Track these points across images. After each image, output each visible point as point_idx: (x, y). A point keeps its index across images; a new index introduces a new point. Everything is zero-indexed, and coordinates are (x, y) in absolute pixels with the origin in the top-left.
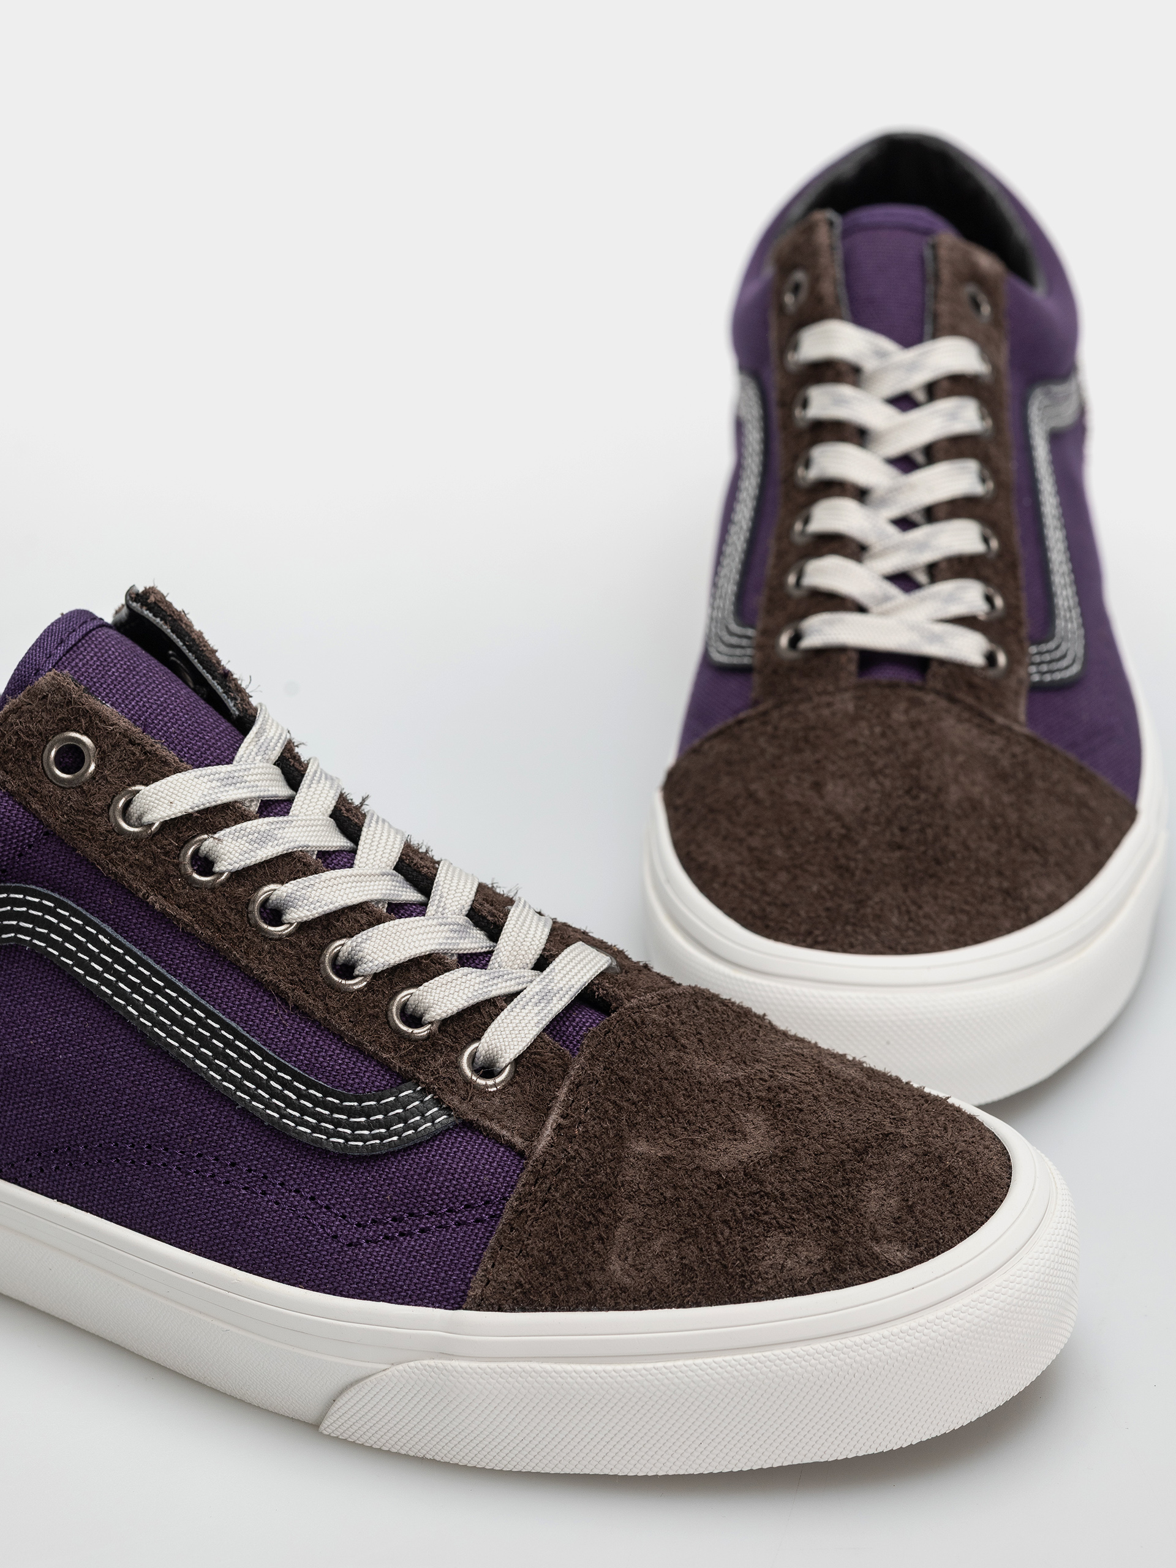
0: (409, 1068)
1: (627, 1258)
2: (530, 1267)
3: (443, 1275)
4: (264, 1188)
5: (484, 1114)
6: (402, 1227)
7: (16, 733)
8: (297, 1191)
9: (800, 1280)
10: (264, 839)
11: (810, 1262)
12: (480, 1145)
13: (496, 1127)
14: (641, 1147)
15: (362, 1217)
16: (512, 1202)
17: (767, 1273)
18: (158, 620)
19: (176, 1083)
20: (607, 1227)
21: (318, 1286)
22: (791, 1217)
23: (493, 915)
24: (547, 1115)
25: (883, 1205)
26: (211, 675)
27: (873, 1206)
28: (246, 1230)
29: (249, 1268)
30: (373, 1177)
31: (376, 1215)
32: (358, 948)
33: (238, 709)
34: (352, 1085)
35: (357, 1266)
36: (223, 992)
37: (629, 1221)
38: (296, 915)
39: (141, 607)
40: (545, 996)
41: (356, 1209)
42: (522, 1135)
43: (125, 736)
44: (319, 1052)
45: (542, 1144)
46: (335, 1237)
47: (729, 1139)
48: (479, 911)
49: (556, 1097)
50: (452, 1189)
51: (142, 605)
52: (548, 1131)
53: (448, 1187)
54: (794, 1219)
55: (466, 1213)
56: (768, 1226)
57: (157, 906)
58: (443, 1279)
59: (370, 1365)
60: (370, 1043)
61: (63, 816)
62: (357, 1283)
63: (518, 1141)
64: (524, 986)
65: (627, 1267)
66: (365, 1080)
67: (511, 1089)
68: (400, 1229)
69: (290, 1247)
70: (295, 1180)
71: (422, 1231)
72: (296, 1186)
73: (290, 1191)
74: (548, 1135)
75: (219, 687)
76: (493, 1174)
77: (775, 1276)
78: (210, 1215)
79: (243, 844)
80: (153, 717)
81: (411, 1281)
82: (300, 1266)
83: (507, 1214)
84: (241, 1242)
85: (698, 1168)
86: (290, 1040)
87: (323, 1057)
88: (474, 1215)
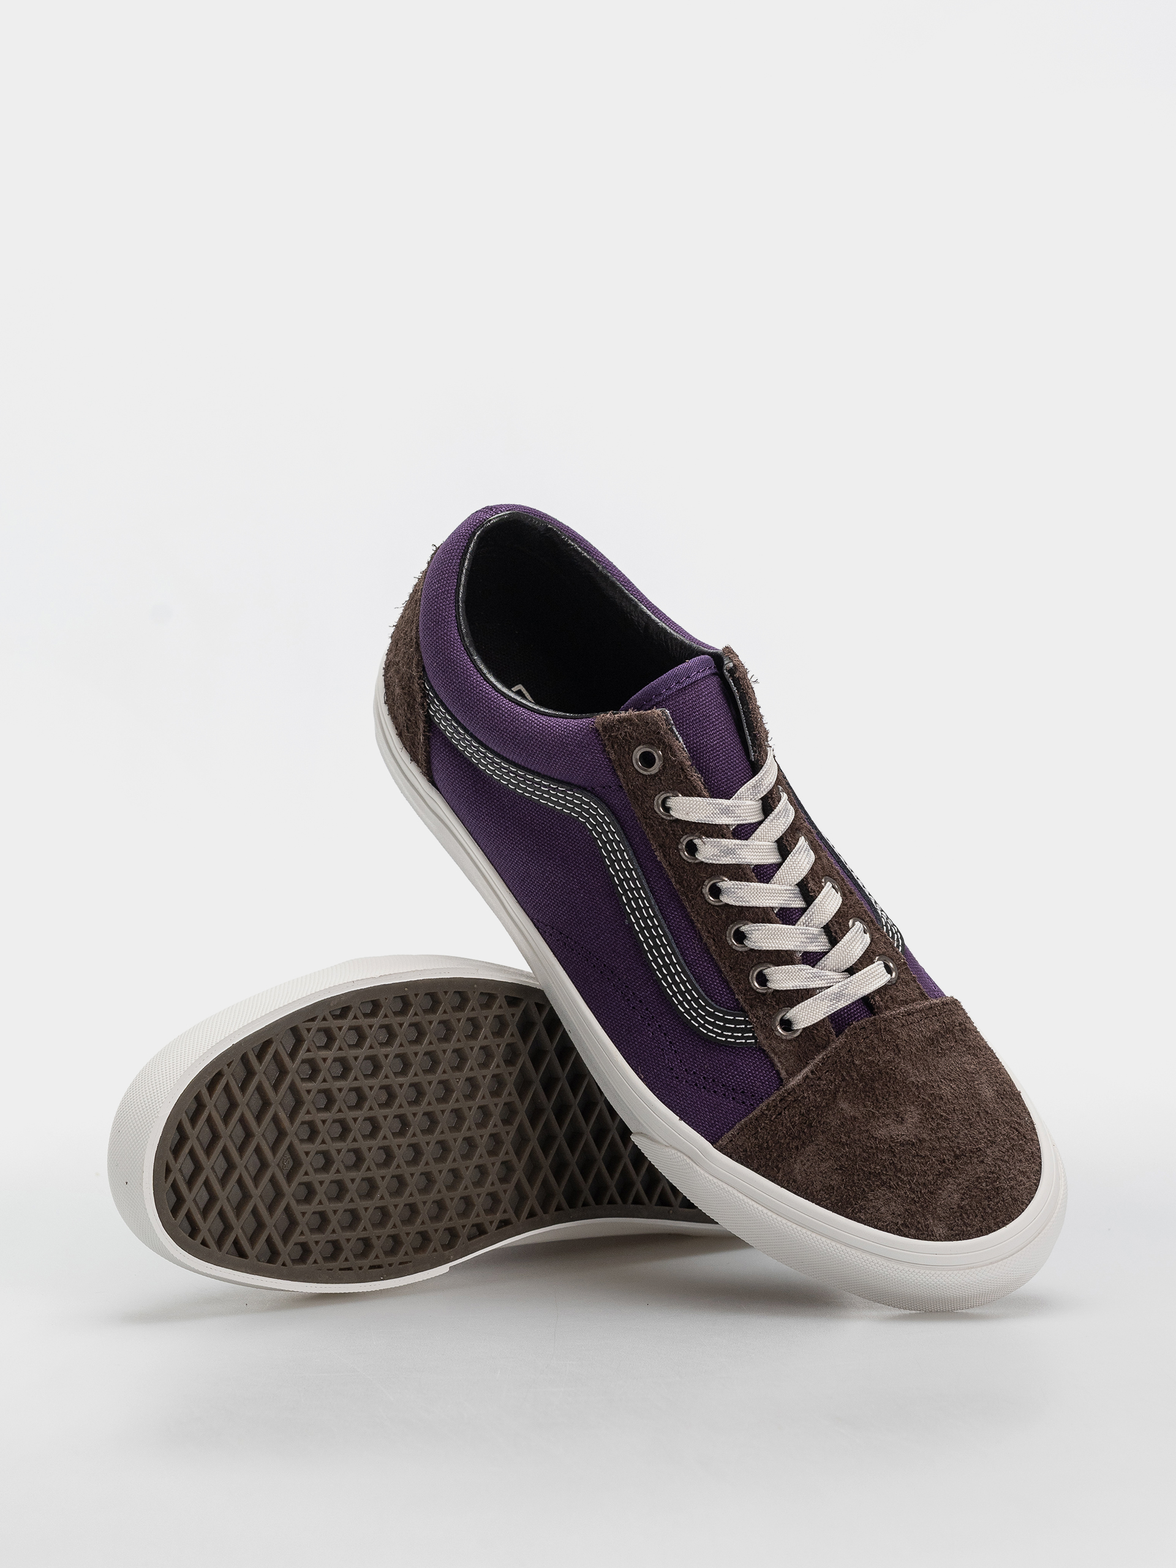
0: (747, 1008)
1: (805, 1164)
2: (755, 1145)
3: (713, 1122)
4: (650, 1023)
5: (773, 1050)
6: (706, 1084)
7: (626, 732)
8: (665, 1034)
9: (883, 1222)
10: (729, 852)
11: (894, 1214)
12: (764, 1064)
13: (776, 1060)
14: (844, 1105)
15: (689, 1067)
16: (763, 1106)
17: (869, 1209)
18: (735, 689)
19: (630, 946)
20: (803, 1142)
21: (653, 1088)
22: (897, 1183)
23: (836, 933)
24: (805, 1067)
25: (950, 1196)
26: (749, 733)
27: (945, 1194)
28: (632, 1038)
29: (625, 1056)
30: (704, 1051)
31: (696, 1070)
32: (750, 932)
33: (754, 758)
34: (715, 999)
35: (675, 1092)
36: (673, 917)
37: (817, 1145)
38: (725, 899)
39: (730, 677)
40: (838, 996)
41: (688, 1062)
42: (787, 1071)
43: (680, 764)
44: (707, 973)
45: (793, 1082)
46: (672, 1069)
47: (893, 1119)
48: (830, 927)
49: (814, 1059)
50: (739, 1080)
51: (730, 676)
52: (799, 1077)
53: (737, 1078)
54: (898, 1185)
55: (740, 1096)
56: (884, 1184)
57: (658, 858)
58: (712, 1124)
59: (658, 1137)
60: (734, 984)
61: (631, 786)
62: (671, 1100)
63: (783, 1074)
64: (831, 984)
65: (802, 1169)
66: (723, 1000)
67: (794, 1043)
68: (704, 1085)
69: (648, 1060)
70: (666, 1028)
71: (715, 1092)
72: (665, 1032)
73: (662, 1032)
74: (799, 1079)
75: (750, 741)
76: (763, 1083)
77: (872, 1213)
78: (618, 1018)
79: (716, 851)
80: (704, 753)
81: (697, 1115)
82: (649, 1073)
83: (756, 1112)
84: (627, 1041)
85: (867, 1131)
86: (696, 960)
87: (708, 977)
88: (743, 1099)
